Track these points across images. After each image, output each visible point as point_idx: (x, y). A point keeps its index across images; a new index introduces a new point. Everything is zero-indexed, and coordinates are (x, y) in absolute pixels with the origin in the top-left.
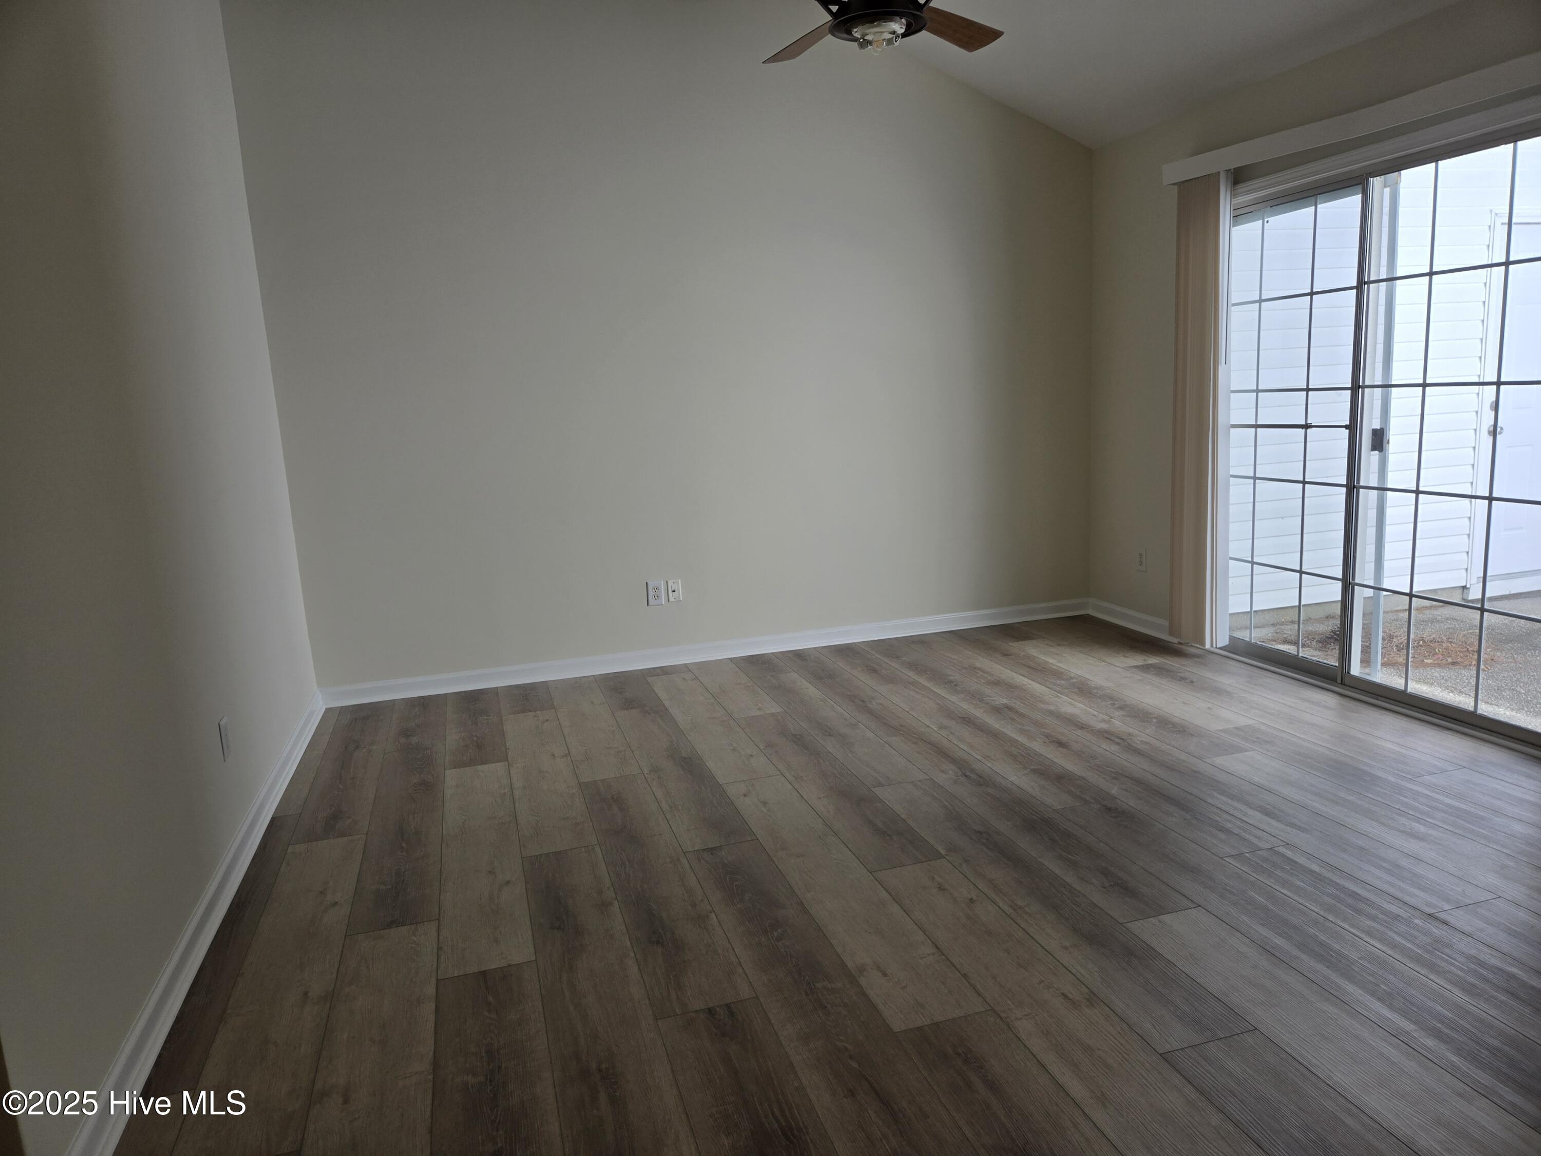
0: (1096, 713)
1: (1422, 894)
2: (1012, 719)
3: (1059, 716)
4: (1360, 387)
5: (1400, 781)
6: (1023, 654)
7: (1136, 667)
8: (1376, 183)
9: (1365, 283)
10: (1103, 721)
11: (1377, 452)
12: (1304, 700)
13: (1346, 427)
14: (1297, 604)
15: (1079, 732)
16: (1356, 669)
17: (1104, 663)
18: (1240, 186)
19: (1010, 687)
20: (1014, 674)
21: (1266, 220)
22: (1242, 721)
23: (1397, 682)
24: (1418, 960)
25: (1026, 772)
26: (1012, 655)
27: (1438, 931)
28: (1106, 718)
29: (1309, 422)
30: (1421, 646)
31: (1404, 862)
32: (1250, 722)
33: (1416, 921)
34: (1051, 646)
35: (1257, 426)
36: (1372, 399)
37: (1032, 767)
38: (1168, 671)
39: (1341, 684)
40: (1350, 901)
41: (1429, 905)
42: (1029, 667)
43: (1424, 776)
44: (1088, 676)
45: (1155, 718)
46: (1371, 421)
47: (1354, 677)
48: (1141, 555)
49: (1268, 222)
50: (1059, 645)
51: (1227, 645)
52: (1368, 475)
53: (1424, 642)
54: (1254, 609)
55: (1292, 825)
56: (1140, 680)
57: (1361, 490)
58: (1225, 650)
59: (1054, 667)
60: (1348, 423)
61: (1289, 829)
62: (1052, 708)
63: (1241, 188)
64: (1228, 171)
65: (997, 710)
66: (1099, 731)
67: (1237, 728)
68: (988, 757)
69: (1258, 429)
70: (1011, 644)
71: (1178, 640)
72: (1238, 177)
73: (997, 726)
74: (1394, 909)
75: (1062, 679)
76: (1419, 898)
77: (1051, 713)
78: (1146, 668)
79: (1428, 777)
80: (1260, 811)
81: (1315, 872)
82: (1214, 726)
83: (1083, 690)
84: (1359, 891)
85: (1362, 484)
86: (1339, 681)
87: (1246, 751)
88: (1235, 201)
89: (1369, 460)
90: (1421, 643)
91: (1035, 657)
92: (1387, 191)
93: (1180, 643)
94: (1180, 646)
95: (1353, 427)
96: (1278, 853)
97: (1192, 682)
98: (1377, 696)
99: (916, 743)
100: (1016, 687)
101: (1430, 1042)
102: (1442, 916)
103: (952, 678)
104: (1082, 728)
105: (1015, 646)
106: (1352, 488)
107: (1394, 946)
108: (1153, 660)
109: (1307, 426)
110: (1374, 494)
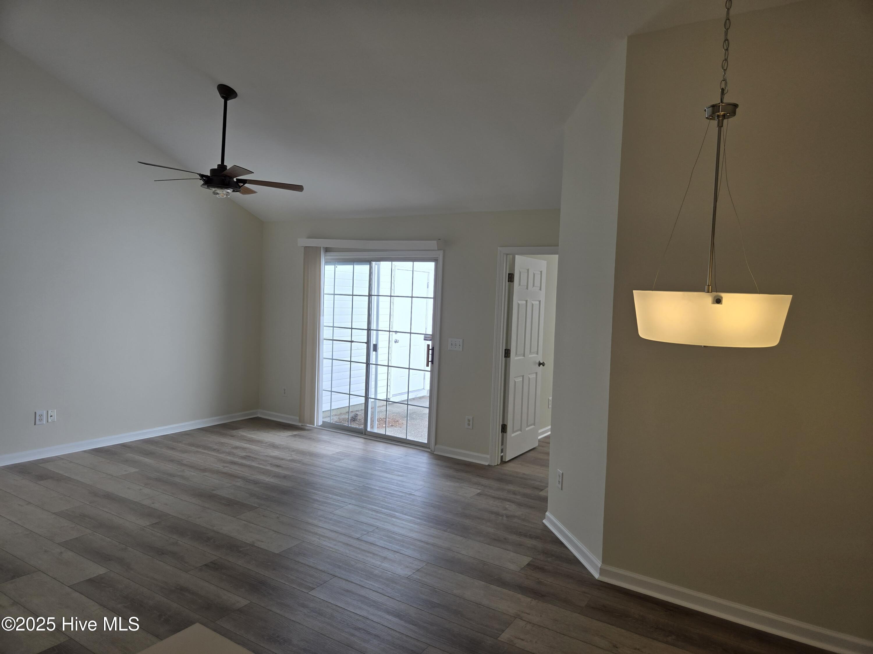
0: (285, 454)
1: (406, 489)
2: (253, 460)
3: (271, 457)
4: (370, 330)
5: (391, 462)
6: (240, 435)
7: (290, 436)
8: (374, 263)
9: (371, 295)
10: (289, 456)
11: (375, 352)
12: (354, 441)
13: (366, 343)
14: (348, 405)
15: (283, 461)
16: (369, 429)
17: (277, 436)
18: (328, 253)
19: (244, 449)
20: (242, 443)
21: (336, 266)
22: (338, 451)
23: (382, 431)
24: (410, 504)
25: (271, 477)
26: (235, 436)
27: (413, 497)
28: (290, 455)
29: (352, 340)
30: (381, 421)
31: (400, 483)
32: (341, 450)
33: (407, 496)
34: (250, 431)
35: (333, 340)
36: (373, 333)
37: (272, 475)
38: (303, 436)
39: (365, 434)
40: (389, 494)
41: (409, 491)
42: (246, 440)
43: (396, 460)
44: (274, 441)
45: (308, 453)
46: (373, 342)
47: (368, 431)
48: (285, 389)
49: (337, 267)
50: (254, 430)
51: (322, 425)
52: (373, 360)
53: (381, 419)
54: (332, 409)
55: (367, 479)
56: (294, 440)
57: (370, 365)
58: (322, 427)
59: (257, 439)
60: (366, 341)
61: (366, 480)
62: (266, 454)
63: (328, 254)
64: (323, 247)
65: (244, 458)
66: (289, 460)
67: (337, 453)
68: (253, 474)
69: (334, 341)
70: (231, 431)
71: (302, 424)
72: (327, 250)
73: (248, 463)
74: (401, 494)
75: (263, 443)
76: (406, 490)
77: (267, 456)
78: (295, 436)
79: (398, 460)
80: (356, 476)
81: (377, 489)
82: (330, 453)
83: (274, 446)
84: (391, 492)
85: (371, 363)
86: (364, 434)
87: (343, 459)
88: (326, 257)
89: (373, 354)
90: (380, 420)
91: (246, 436)
92: (376, 266)
93: (302, 426)
94: (303, 427)
95: (368, 343)
96: (366, 486)
97: (314, 439)
98: (376, 437)
99: (217, 474)
100: (246, 448)
101: (419, 521)
102: (413, 493)
103: (214, 448)
104: (282, 460)
105: (234, 432)
106: (368, 364)
107: (404, 502)
108: (295, 433)
109: (352, 342)
110: (374, 366)
